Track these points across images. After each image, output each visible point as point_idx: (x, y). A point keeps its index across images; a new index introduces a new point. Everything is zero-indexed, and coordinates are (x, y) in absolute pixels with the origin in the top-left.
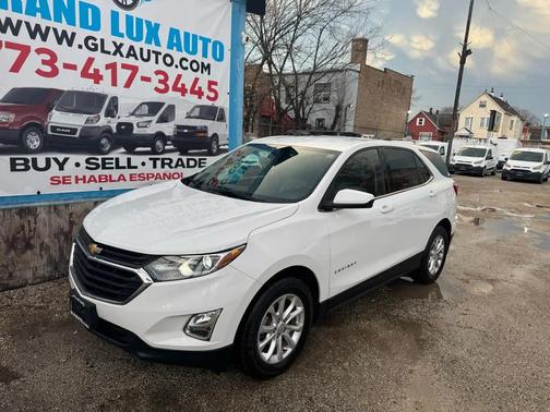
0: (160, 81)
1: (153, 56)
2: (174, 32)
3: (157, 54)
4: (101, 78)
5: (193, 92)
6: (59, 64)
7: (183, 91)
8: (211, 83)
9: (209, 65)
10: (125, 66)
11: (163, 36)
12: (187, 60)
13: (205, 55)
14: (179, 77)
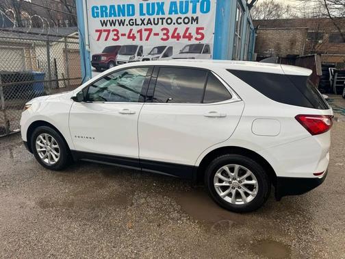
0: (164, 34)
1: (160, 21)
2: (173, 4)
3: (162, 19)
4: (135, 38)
5: (185, 37)
6: (119, 35)
7: (178, 37)
8: (198, 29)
9: (197, 18)
10: (146, 30)
11: (166, 8)
12: (181, 18)
13: (194, 12)
14: (176, 29)
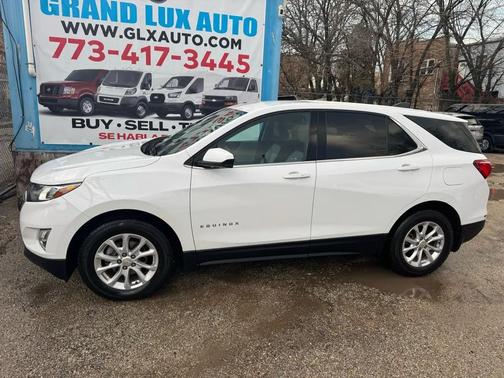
0: (189, 59)
1: (183, 38)
2: (203, 16)
3: (187, 36)
4: (138, 59)
5: (222, 65)
6: (105, 51)
7: (212, 65)
8: (241, 57)
9: (240, 41)
10: (157, 49)
11: (193, 20)
12: (216, 38)
13: (235, 31)
14: (208, 54)
